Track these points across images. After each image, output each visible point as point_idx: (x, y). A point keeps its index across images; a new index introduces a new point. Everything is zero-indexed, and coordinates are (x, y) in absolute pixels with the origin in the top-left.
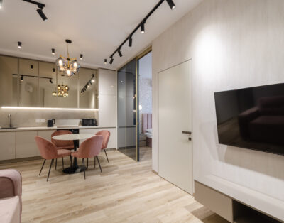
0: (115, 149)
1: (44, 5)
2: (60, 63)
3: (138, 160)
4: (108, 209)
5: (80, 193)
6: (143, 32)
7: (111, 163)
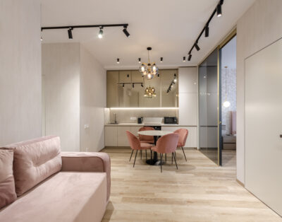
0: (196, 149)
1: (127, 25)
2: (143, 69)
3: (221, 164)
4: (175, 206)
5: (156, 184)
6: (219, 15)
7: (189, 163)
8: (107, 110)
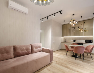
8: (63, 37)
